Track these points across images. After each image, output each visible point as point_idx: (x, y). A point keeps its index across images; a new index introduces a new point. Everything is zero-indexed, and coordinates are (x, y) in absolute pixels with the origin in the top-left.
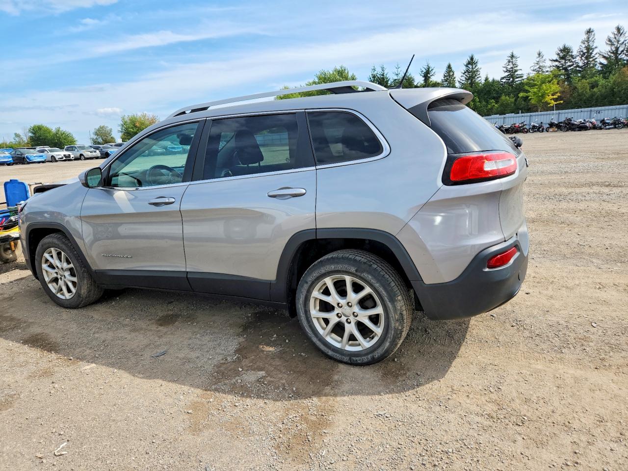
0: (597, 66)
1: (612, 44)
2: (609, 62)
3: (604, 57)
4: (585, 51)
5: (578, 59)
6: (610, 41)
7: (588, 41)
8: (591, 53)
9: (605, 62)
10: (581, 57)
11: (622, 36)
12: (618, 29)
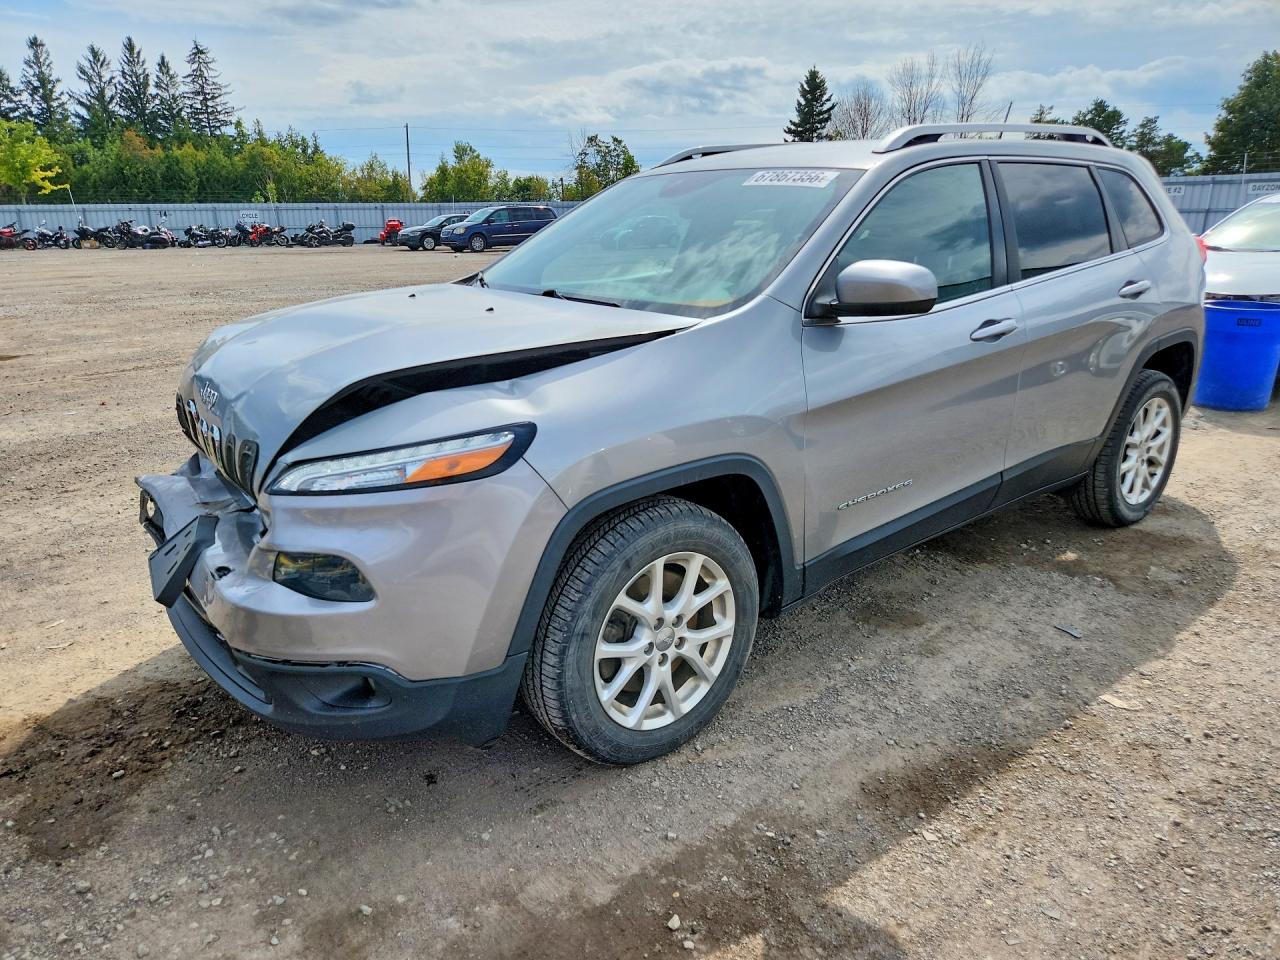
0: (69, 121)
1: (90, 81)
2: (94, 115)
3: (81, 104)
4: (36, 84)
5: (25, 97)
6: (83, 72)
7: (37, 61)
8: (51, 91)
9: (83, 112)
10: (31, 95)
11: (105, 67)
12: (95, 53)
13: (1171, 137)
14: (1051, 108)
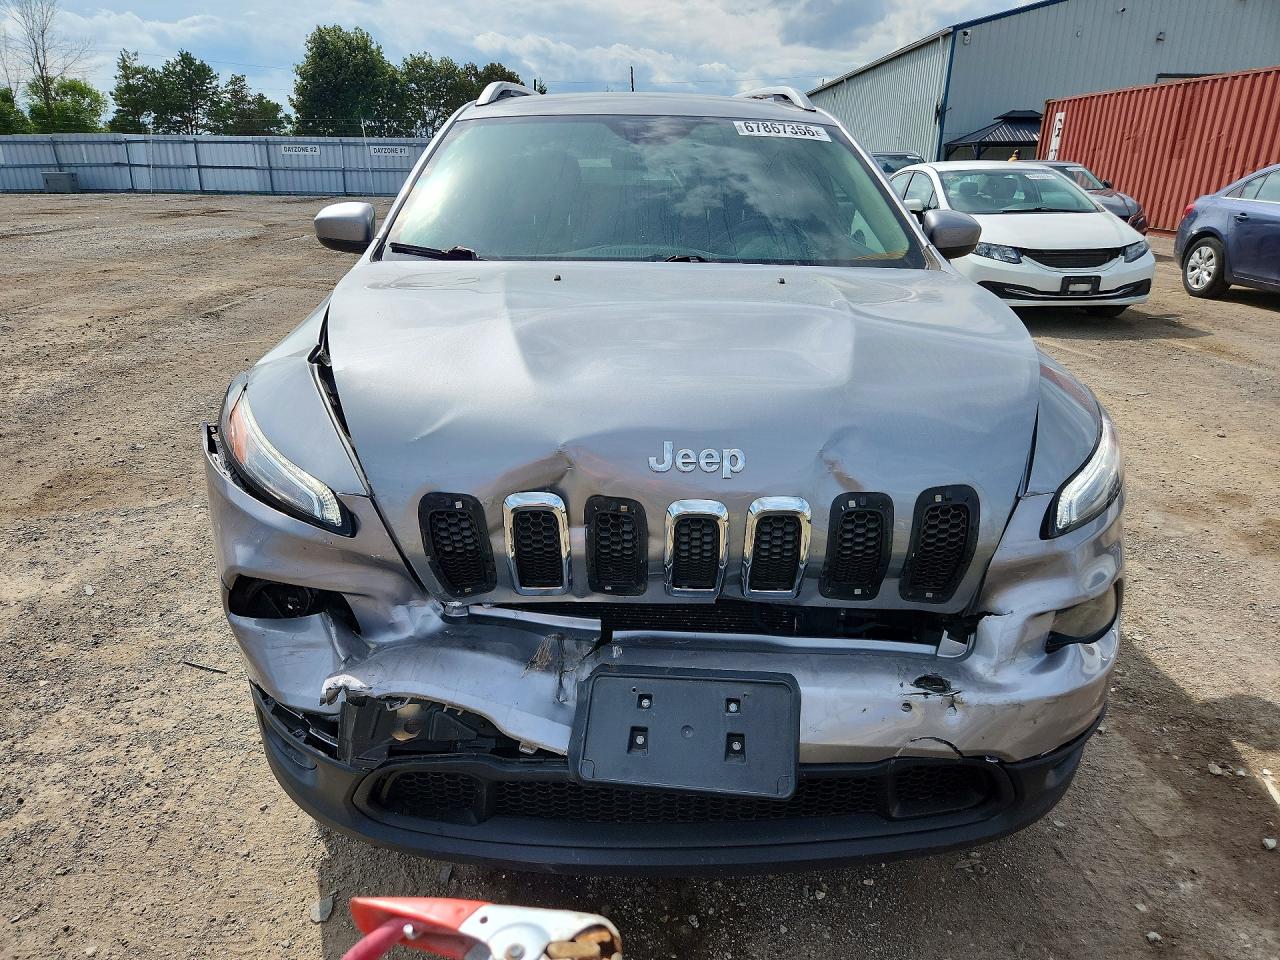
13: (261, 97)
14: (136, 54)
